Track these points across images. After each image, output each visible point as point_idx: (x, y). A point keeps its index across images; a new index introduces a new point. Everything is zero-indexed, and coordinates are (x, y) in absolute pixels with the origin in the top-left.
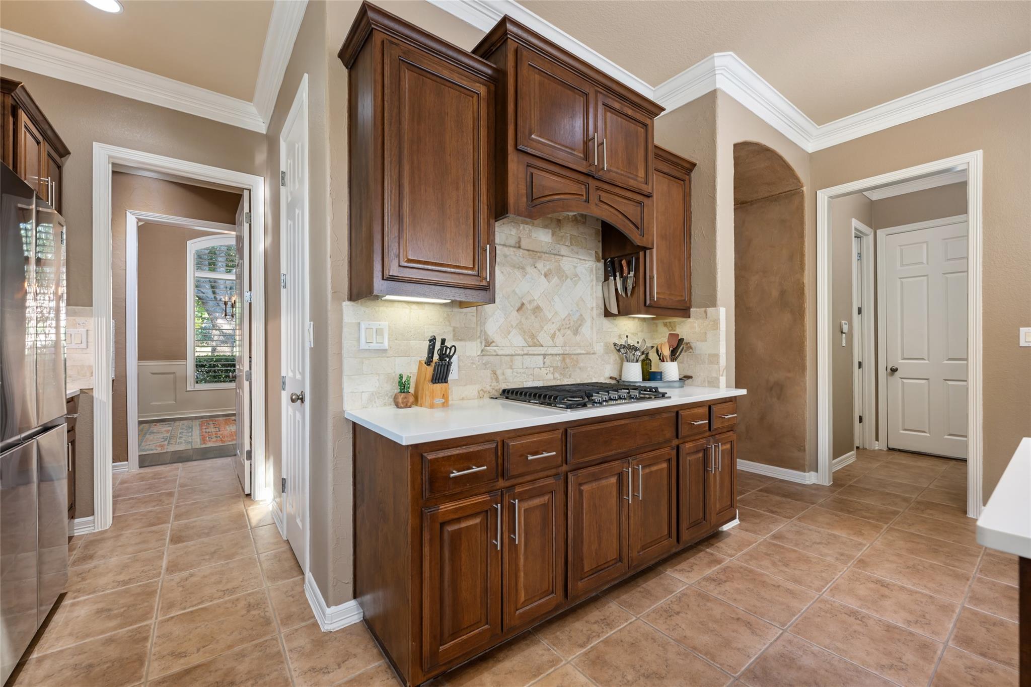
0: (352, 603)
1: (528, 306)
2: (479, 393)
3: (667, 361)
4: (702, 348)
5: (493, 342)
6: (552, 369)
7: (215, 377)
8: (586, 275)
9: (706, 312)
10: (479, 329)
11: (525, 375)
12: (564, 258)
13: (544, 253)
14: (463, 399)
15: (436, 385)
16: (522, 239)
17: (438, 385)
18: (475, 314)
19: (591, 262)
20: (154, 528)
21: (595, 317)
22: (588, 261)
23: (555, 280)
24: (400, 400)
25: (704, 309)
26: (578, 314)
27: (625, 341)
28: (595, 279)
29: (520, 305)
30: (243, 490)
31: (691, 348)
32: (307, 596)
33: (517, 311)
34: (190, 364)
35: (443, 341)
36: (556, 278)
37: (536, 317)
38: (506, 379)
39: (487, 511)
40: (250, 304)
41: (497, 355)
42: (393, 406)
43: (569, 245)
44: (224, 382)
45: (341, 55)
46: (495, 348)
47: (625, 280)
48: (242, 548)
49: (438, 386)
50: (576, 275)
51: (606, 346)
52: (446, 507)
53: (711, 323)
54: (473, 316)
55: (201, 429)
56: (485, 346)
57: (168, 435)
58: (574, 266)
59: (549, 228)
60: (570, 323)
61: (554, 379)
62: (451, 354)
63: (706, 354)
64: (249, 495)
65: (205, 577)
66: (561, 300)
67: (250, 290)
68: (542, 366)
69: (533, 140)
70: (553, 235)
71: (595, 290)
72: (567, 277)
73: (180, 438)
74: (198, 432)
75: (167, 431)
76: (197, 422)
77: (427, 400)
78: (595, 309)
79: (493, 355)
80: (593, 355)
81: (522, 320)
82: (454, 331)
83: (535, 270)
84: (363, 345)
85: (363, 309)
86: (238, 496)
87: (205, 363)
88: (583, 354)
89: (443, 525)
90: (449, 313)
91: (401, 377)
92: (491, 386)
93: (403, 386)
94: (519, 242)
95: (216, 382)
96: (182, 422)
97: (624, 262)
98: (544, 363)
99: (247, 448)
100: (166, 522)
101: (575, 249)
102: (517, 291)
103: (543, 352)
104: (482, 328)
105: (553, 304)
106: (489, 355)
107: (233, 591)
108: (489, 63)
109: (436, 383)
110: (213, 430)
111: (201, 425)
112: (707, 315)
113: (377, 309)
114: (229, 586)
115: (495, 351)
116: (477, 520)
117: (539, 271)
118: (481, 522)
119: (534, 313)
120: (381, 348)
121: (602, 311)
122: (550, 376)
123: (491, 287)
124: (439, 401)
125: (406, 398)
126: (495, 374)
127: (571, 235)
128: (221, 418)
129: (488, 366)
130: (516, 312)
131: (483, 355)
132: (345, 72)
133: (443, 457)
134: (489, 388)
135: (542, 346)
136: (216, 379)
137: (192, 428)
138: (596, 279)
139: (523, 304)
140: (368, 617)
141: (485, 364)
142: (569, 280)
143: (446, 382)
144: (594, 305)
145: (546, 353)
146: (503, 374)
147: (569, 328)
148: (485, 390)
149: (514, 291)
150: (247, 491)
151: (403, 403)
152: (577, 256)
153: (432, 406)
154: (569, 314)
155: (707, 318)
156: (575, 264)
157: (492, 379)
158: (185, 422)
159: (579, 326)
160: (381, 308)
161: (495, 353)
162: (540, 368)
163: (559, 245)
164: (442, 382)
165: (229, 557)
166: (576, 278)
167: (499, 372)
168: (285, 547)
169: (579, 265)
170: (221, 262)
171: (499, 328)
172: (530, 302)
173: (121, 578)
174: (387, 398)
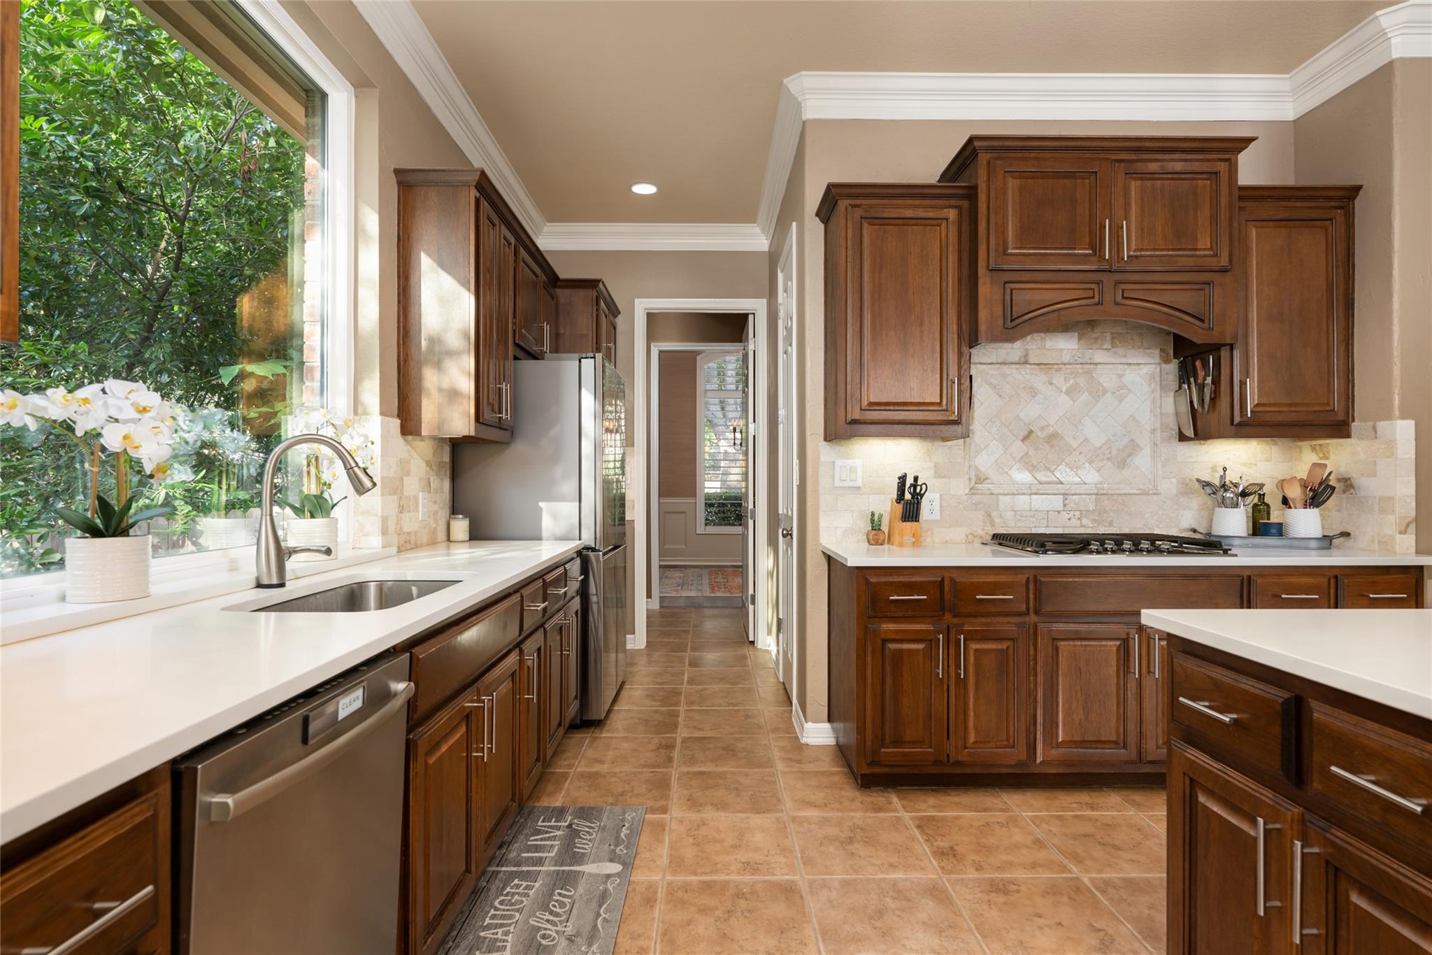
0: (827, 725)
1: (1039, 434)
2: (967, 536)
3: (1296, 508)
4: (1369, 486)
5: (987, 478)
6: (1077, 513)
7: (724, 519)
8: (1142, 384)
9: (1374, 428)
10: (967, 464)
11: (1034, 520)
12: (1099, 366)
13: (1065, 364)
14: (946, 542)
15: (905, 523)
16: (1031, 352)
17: (908, 523)
18: (962, 447)
19: (1150, 366)
20: (676, 654)
21: (1159, 442)
22: (1145, 364)
23: (1085, 397)
24: (871, 537)
25: (1371, 424)
26: (1126, 440)
27: (1221, 476)
28: (1158, 387)
29: (1026, 433)
30: (748, 638)
31: (1352, 486)
32: (793, 720)
33: (1023, 440)
34: (701, 502)
35: (916, 479)
36: (1086, 394)
37: (1052, 446)
38: (1004, 522)
39: (931, 641)
40: (754, 436)
41: (992, 494)
42: (866, 543)
43: (1110, 347)
44: (733, 525)
45: (817, 215)
46: (989, 486)
47: (1201, 389)
48: (745, 680)
49: (908, 525)
50: (1123, 387)
51: (1182, 483)
52: (889, 627)
53: (1383, 446)
54: (960, 449)
55: (710, 579)
56: (976, 483)
57: (681, 581)
58: (1117, 374)
59: (1073, 331)
60: (1110, 453)
61: (1082, 526)
62: (922, 492)
63: (1375, 497)
64: (753, 643)
65: (714, 692)
66: (1096, 423)
67: (754, 422)
68: (1062, 509)
69: (1012, 254)
70: (1080, 339)
71: (1159, 405)
72: (1105, 391)
73: (691, 585)
74: (707, 581)
75: (680, 578)
76: (706, 572)
77: (896, 539)
78: (1159, 431)
79: (985, 494)
80: (1155, 496)
81: (1030, 452)
82: (935, 466)
83: (1050, 387)
84: (837, 483)
85: (837, 448)
86: (743, 643)
87: (714, 501)
88: (1136, 494)
89: (884, 641)
90: (930, 448)
91: (873, 514)
92: (983, 530)
93: (875, 524)
94: (1026, 356)
95: (725, 525)
96: (692, 570)
97: (1198, 364)
98: (1065, 505)
99: (751, 592)
100: (685, 651)
101: (1121, 351)
102: (1022, 415)
103: (1062, 491)
104: (972, 463)
105: (1080, 428)
106: (981, 494)
107: (736, 705)
108: (959, 184)
109: (905, 521)
110: (722, 580)
111: (710, 574)
112: (1376, 433)
113: (851, 447)
114: (734, 701)
115: (989, 489)
116: (920, 646)
117: (1057, 388)
118: (923, 649)
119: (1048, 443)
120: (855, 485)
121: (1174, 433)
122: (1075, 522)
123: (964, 420)
124: (908, 539)
125: (876, 535)
126: (990, 516)
127: (1112, 333)
128: (729, 569)
129: (979, 507)
130: (1021, 443)
131: (972, 494)
132: (822, 226)
133: (885, 582)
134: (980, 532)
135: (1062, 484)
136: (724, 521)
137: (701, 576)
138: (1161, 389)
139: (1031, 432)
140: (840, 743)
141: (976, 504)
142: (1109, 394)
143: (918, 521)
144: (1158, 425)
145: (1067, 492)
146: (1001, 516)
147: (1108, 459)
148: (975, 534)
149: (1017, 416)
150: (751, 639)
151: (873, 540)
152: (1124, 360)
153: (901, 545)
154: (1109, 440)
155: (1376, 437)
156: (1119, 372)
157: (985, 522)
158: (696, 570)
159: (1128, 456)
160: (855, 447)
161: (988, 492)
162: (1059, 512)
163: (1090, 351)
164: (912, 521)
165: (735, 684)
166: (1121, 391)
167: (995, 514)
168: (781, 687)
169: (1128, 372)
170: (730, 370)
171: (996, 462)
172: (1042, 429)
173: (658, 680)
174: (860, 535)
